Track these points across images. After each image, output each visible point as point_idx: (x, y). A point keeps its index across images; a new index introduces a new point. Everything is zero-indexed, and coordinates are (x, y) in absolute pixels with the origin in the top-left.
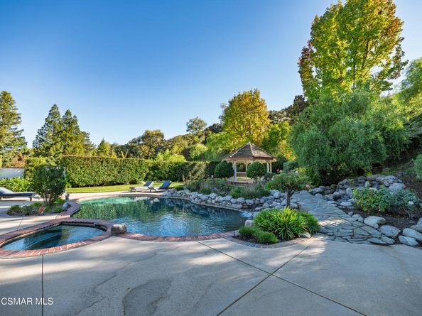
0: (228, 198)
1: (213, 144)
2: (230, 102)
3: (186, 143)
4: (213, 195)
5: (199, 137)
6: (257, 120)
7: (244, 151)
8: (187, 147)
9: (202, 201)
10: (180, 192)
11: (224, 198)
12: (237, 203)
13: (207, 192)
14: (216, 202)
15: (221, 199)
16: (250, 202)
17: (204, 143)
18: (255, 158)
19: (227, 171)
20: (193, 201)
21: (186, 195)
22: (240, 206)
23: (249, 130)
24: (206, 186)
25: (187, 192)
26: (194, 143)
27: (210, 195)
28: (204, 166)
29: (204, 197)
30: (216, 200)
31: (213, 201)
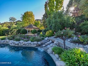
0: (30, 42)
1: (19, 25)
2: (25, 13)
3: (9, 24)
4: (22, 41)
5: (14, 23)
6: (32, 19)
7: (30, 26)
8: (9, 25)
9: (16, 44)
10: (3, 40)
11: (28, 42)
12: (34, 44)
13: (19, 40)
14: (23, 44)
15: (26, 43)
16: (39, 43)
17: (16, 25)
18: (34, 28)
19: (25, 32)
20: (10, 45)
21: (7, 42)
22: (36, 45)
23: (30, 21)
24: (18, 37)
25: (8, 40)
26: (12, 24)
27: (20, 41)
28: (16, 30)
29: (17, 42)
30: (24, 43)
31: (22, 44)
